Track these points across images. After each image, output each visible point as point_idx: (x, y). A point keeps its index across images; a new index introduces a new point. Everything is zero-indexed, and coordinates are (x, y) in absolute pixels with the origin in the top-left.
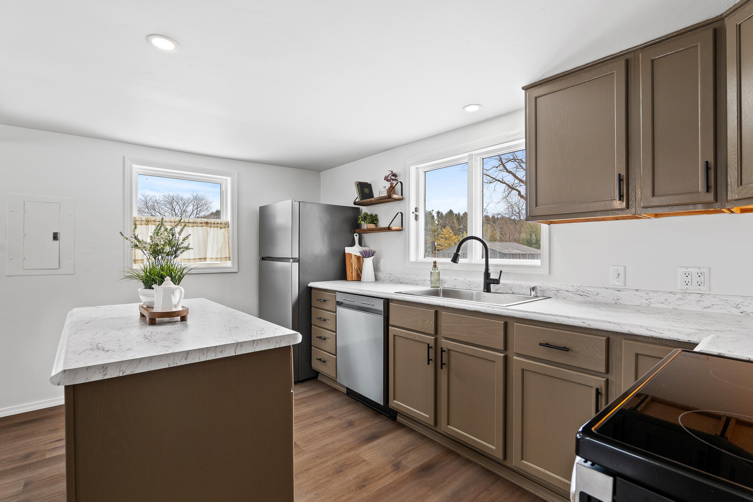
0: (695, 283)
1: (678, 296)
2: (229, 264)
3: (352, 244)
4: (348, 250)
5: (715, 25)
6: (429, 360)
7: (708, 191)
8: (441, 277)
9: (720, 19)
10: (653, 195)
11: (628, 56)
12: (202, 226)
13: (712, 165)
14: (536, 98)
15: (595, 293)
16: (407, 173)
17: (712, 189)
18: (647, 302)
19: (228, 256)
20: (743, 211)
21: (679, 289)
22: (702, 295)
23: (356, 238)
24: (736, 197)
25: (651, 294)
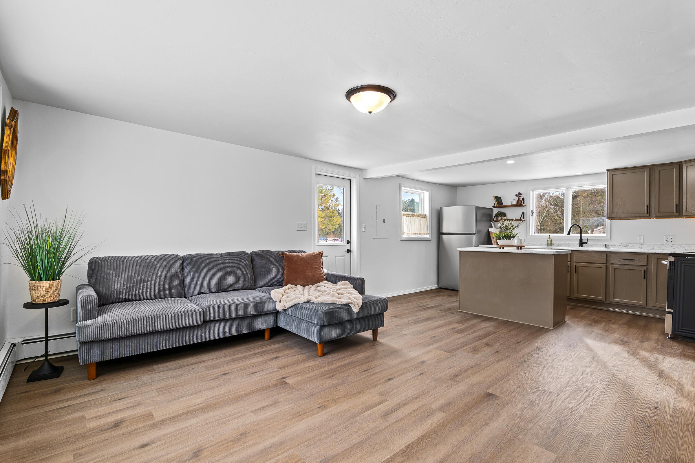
0: (670, 241)
1: (664, 245)
2: (427, 236)
3: (492, 227)
4: (490, 230)
5: (680, 164)
6: (568, 271)
7: (677, 212)
8: (552, 242)
9: (681, 162)
10: (659, 212)
11: (651, 167)
12: (408, 216)
13: (678, 205)
14: (612, 175)
15: (632, 246)
16: (528, 194)
17: (678, 212)
18: (653, 248)
19: (427, 232)
20: (686, 218)
21: (664, 243)
22: (673, 244)
23: (493, 224)
24: (685, 215)
25: (654, 245)
